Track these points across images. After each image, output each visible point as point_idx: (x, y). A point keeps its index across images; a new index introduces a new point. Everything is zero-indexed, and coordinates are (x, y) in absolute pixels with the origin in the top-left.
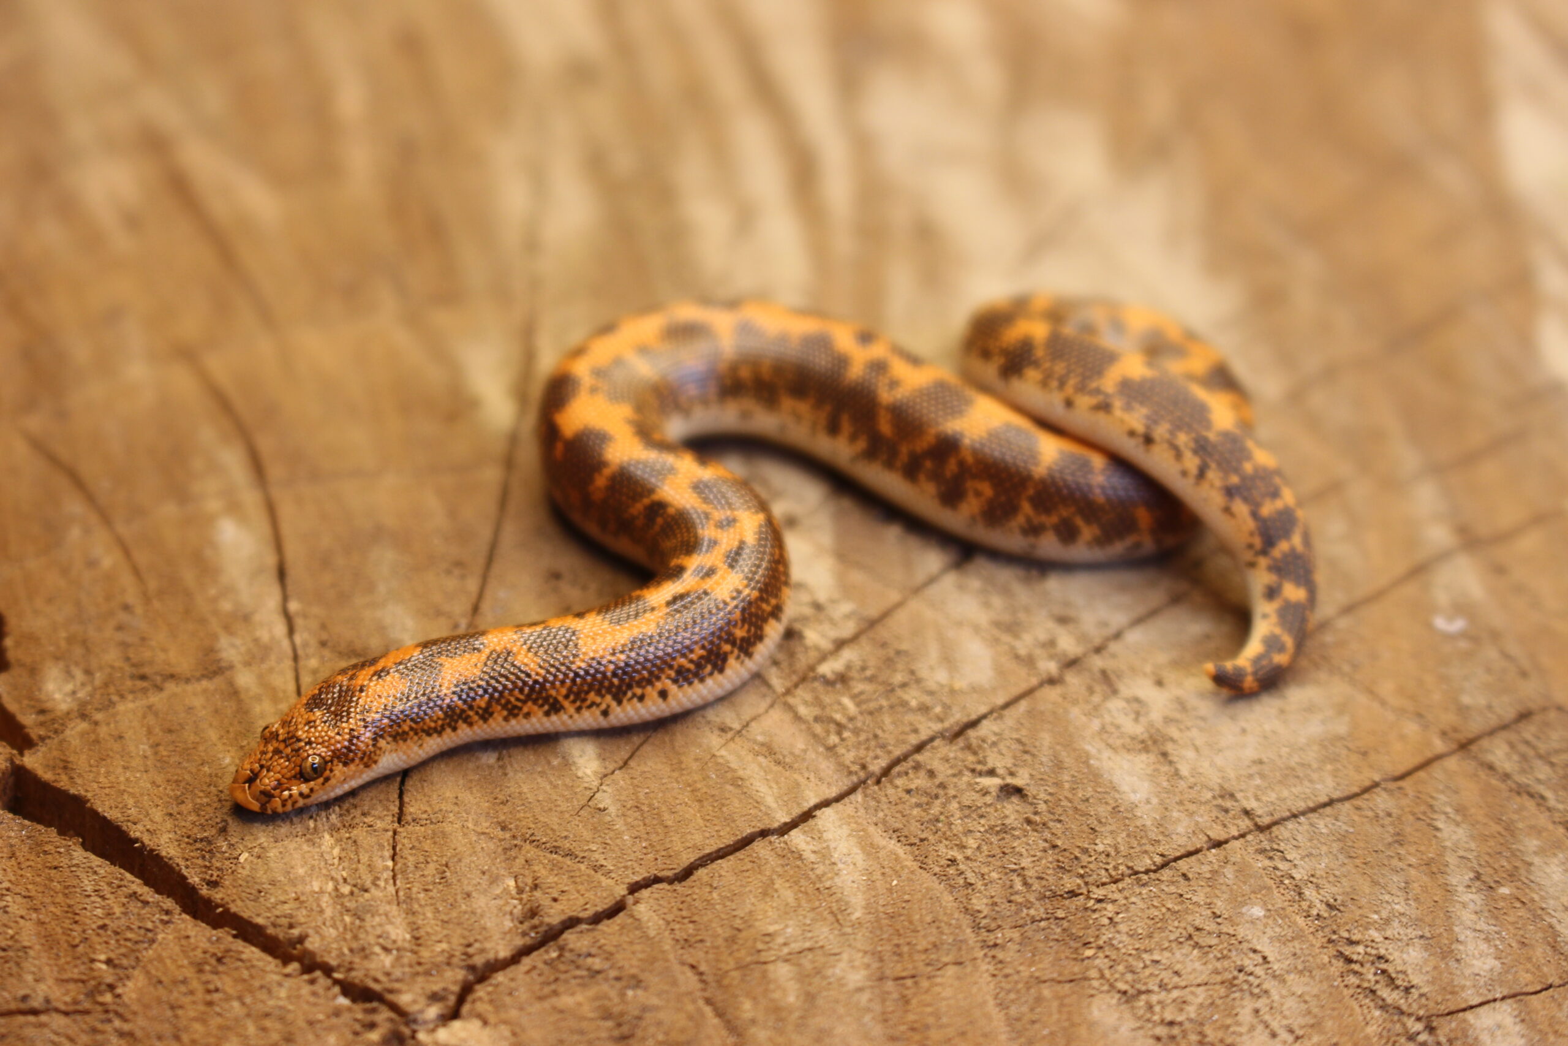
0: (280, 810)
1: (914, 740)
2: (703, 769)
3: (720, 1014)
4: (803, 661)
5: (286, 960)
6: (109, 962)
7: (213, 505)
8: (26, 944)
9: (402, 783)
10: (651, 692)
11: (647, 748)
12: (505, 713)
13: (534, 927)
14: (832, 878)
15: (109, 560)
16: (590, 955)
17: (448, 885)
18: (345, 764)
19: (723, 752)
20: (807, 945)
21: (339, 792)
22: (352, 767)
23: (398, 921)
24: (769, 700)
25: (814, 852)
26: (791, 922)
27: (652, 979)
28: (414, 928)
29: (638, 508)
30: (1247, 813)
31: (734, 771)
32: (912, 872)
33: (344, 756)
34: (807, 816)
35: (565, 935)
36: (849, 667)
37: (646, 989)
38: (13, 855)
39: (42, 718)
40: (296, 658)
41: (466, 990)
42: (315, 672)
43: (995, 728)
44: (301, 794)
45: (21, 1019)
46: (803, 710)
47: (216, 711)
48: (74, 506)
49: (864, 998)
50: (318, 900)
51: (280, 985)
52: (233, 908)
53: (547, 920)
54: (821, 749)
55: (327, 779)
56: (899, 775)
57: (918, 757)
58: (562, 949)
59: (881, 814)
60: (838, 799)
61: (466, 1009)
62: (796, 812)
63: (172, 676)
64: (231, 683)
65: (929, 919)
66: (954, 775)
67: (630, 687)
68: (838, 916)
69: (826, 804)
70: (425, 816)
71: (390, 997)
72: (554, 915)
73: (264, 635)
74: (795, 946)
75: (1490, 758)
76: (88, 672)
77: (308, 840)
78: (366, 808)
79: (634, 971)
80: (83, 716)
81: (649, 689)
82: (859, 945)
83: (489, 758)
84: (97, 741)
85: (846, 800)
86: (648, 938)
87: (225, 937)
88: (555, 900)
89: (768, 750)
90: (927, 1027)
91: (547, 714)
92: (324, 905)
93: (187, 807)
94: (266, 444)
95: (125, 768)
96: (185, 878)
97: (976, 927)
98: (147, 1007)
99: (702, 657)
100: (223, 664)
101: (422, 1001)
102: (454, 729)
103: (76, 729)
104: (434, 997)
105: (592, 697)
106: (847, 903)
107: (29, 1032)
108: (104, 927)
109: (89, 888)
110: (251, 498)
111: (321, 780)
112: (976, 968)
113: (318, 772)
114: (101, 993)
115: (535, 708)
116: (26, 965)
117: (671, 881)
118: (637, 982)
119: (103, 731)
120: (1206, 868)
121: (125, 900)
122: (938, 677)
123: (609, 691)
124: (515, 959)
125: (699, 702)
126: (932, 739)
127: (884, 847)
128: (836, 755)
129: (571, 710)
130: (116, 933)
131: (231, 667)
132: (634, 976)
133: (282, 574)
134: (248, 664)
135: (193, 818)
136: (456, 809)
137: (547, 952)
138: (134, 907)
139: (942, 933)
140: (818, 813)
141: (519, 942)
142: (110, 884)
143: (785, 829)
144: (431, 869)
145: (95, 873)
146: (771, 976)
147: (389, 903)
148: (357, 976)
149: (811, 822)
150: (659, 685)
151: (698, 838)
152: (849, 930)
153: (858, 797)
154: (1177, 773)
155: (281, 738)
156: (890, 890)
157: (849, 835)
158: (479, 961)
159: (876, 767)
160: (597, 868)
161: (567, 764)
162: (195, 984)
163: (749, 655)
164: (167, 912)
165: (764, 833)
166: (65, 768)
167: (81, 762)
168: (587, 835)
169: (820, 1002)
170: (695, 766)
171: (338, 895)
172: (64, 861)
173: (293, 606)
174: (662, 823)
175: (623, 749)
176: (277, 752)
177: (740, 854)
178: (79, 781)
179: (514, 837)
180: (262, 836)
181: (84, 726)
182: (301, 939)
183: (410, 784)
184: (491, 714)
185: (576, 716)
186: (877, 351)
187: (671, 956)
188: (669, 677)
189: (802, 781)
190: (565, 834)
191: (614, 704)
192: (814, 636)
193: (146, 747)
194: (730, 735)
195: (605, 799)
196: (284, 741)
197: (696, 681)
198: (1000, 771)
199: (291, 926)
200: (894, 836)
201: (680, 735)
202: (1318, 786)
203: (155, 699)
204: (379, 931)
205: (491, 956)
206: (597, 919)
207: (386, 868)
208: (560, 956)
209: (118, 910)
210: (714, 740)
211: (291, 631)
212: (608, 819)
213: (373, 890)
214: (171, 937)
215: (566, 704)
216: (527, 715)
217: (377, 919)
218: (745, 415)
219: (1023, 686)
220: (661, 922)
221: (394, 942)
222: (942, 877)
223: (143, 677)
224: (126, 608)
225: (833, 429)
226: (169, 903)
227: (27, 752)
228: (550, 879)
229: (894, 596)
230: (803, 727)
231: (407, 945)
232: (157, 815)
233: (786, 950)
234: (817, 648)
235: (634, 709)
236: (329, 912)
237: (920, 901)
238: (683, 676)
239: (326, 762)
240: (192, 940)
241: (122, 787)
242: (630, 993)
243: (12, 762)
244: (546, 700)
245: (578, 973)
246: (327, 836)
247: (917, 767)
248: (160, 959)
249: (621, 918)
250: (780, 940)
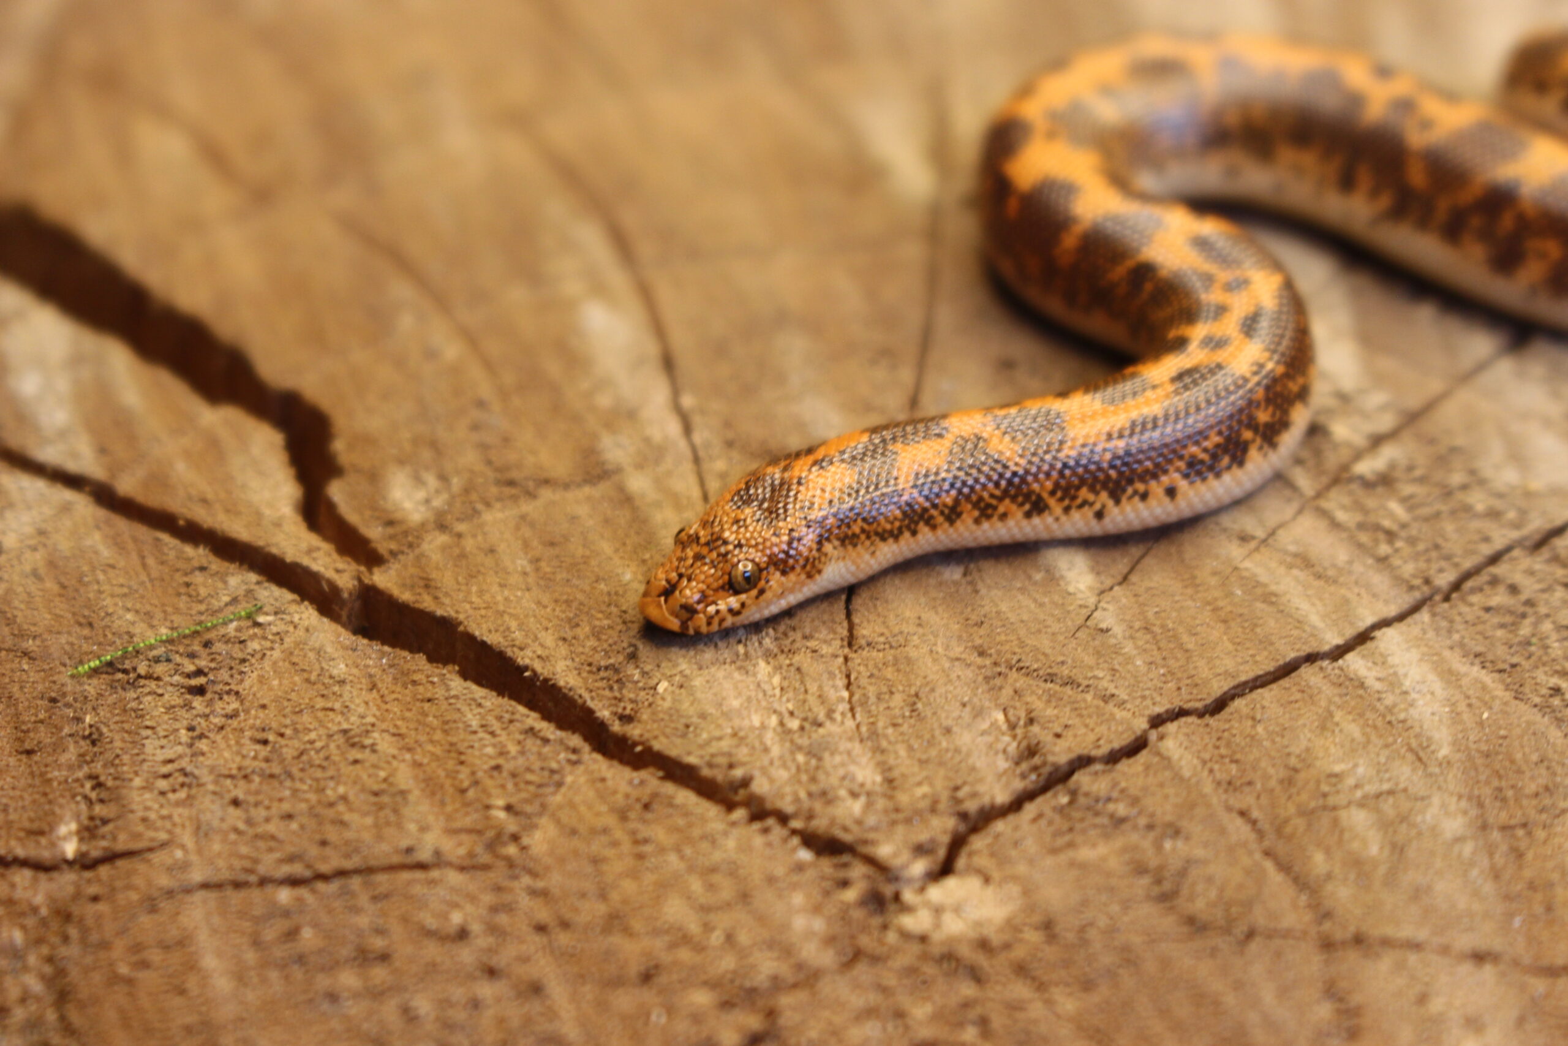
0: (704, 629)
1: (1487, 550)
2: (1223, 584)
3: (1285, 868)
4: (1332, 460)
5: (730, 806)
6: (509, 808)
7: (572, 287)
8: (403, 787)
9: (848, 601)
10: (1156, 488)
11: (1149, 561)
12: (976, 513)
13: (1035, 769)
14: (1406, 710)
15: (452, 351)
16: (1110, 800)
17: (921, 718)
18: (784, 573)
19: (1247, 564)
20: (1386, 787)
21: (774, 609)
22: (792, 577)
23: (864, 760)
24: (1296, 505)
25: (1379, 679)
26: (1361, 761)
27: (1192, 828)
28: (885, 769)
29: (1119, 272)
31: (1265, 585)
32: (1506, 704)
33: (782, 564)
34: (1363, 638)
35: (1076, 777)
36: (1392, 466)
37: (1187, 838)
38: (373, 687)
39: (390, 530)
40: (697, 460)
41: (957, 844)
42: (723, 476)
44: (731, 611)
45: (406, 875)
46: (1341, 516)
47: (607, 521)
48: (401, 290)
49: (1468, 849)
50: (760, 737)
51: (725, 834)
52: (657, 746)
53: (1051, 759)
54: (1370, 561)
55: (762, 592)
56: (1473, 591)
57: (1495, 570)
58: (1074, 794)
59: (1456, 637)
60: (1401, 618)
61: (961, 862)
62: (1350, 633)
63: (546, 482)
64: (621, 489)
65: (1535, 757)
66: (1543, 591)
67: (1130, 482)
68: (1420, 754)
69: (1385, 623)
70: (882, 639)
71: (865, 849)
72: (1060, 753)
73: (656, 435)
74: (1371, 789)
76: (443, 478)
77: (740, 668)
78: (807, 631)
79: (1169, 818)
80: (442, 527)
81: (1153, 484)
82: (1451, 787)
83: (953, 573)
84: (463, 556)
85: (1409, 620)
86: (1182, 779)
87: (650, 779)
88: (1058, 736)
89: (1304, 561)
90: (1551, 885)
91: (1028, 515)
92: (769, 743)
93: (584, 630)
94: (630, 219)
95: (502, 586)
96: (591, 712)
98: (561, 860)
99: (1218, 446)
100: (609, 467)
101: (905, 856)
102: (914, 533)
103: (434, 544)
104: (920, 850)
105: (1084, 493)
106: (1429, 739)
107: (418, 890)
108: (497, 768)
109: (475, 724)
110: (617, 278)
111: (754, 592)
113: (751, 582)
114: (504, 844)
115: (1014, 507)
116: (406, 811)
117: (1201, 714)
118: (1174, 831)
119: (469, 544)
121: (521, 737)
122: (1508, 477)
123: (1105, 486)
124: (1016, 805)
125: (1213, 503)
126: (1508, 549)
127: (1466, 675)
128: (1391, 568)
129: (1058, 510)
130: (514, 775)
131: (619, 470)
132: (1170, 825)
133: (668, 364)
134: (640, 466)
135: (592, 642)
136: (921, 631)
137: (1055, 796)
138: (531, 744)
139: (1554, 774)
140: (1377, 634)
141: (1018, 785)
142: (499, 718)
143: (1339, 653)
144: (897, 700)
145: (480, 705)
146: (1345, 823)
147: (850, 739)
148: (820, 824)
149: (1369, 645)
150: (1165, 479)
151: (1229, 664)
152: (1437, 770)
153: (1424, 616)
155: (703, 540)
156: (1481, 724)
157: (1421, 660)
158: (971, 806)
159: (1444, 580)
160: (1107, 698)
161: (1053, 578)
162: (619, 834)
163: (1273, 445)
164: (575, 751)
165: (1311, 658)
166: (427, 587)
167: (446, 579)
168: (1089, 660)
169: (1411, 853)
170: (1213, 581)
171: (783, 730)
172: (440, 692)
173: (687, 401)
174: (1181, 646)
175: (1122, 564)
176: (698, 557)
177: (1285, 682)
178: (447, 601)
179: (996, 664)
180: (682, 662)
181: (443, 539)
182: (746, 782)
183: (857, 602)
184: (959, 515)
185: (1064, 518)
186: (1399, 88)
187: (1215, 801)
188: (1178, 470)
189: (1349, 595)
190: (1060, 659)
191: (1110, 503)
192: (1342, 430)
193: (525, 563)
194: (1253, 544)
195: (1107, 617)
196: (707, 544)
197: (1211, 476)
199: (731, 766)
200: (1477, 661)
201: (1190, 545)
203: (527, 507)
204: (841, 772)
205: (986, 800)
206: (1114, 758)
207: (841, 700)
208: (1071, 802)
209: (513, 749)
210: (1235, 551)
211: (688, 429)
212: (1113, 641)
213: (828, 724)
214: (582, 780)
215: (1052, 502)
216: (1004, 517)
217: (838, 759)
218: (1232, 172)
220: (1195, 761)
221: (862, 785)
222: (1544, 708)
223: (511, 483)
224: (481, 404)
225: (1347, 183)
226: (576, 740)
227: (376, 570)
228: (1048, 712)
229: (1435, 386)
230: (1344, 535)
231: (878, 789)
232: (549, 639)
233: (1359, 794)
234: (1349, 445)
235: (1135, 510)
236: (776, 751)
237: (1521, 737)
238: (1196, 470)
239: (761, 570)
240: (610, 783)
241: (501, 608)
242: (1168, 845)
243: (360, 580)
244: (1027, 496)
245: (1098, 820)
246: (762, 664)
247: (1494, 581)
248: (572, 805)
249: (1143, 756)
250: (1351, 781)
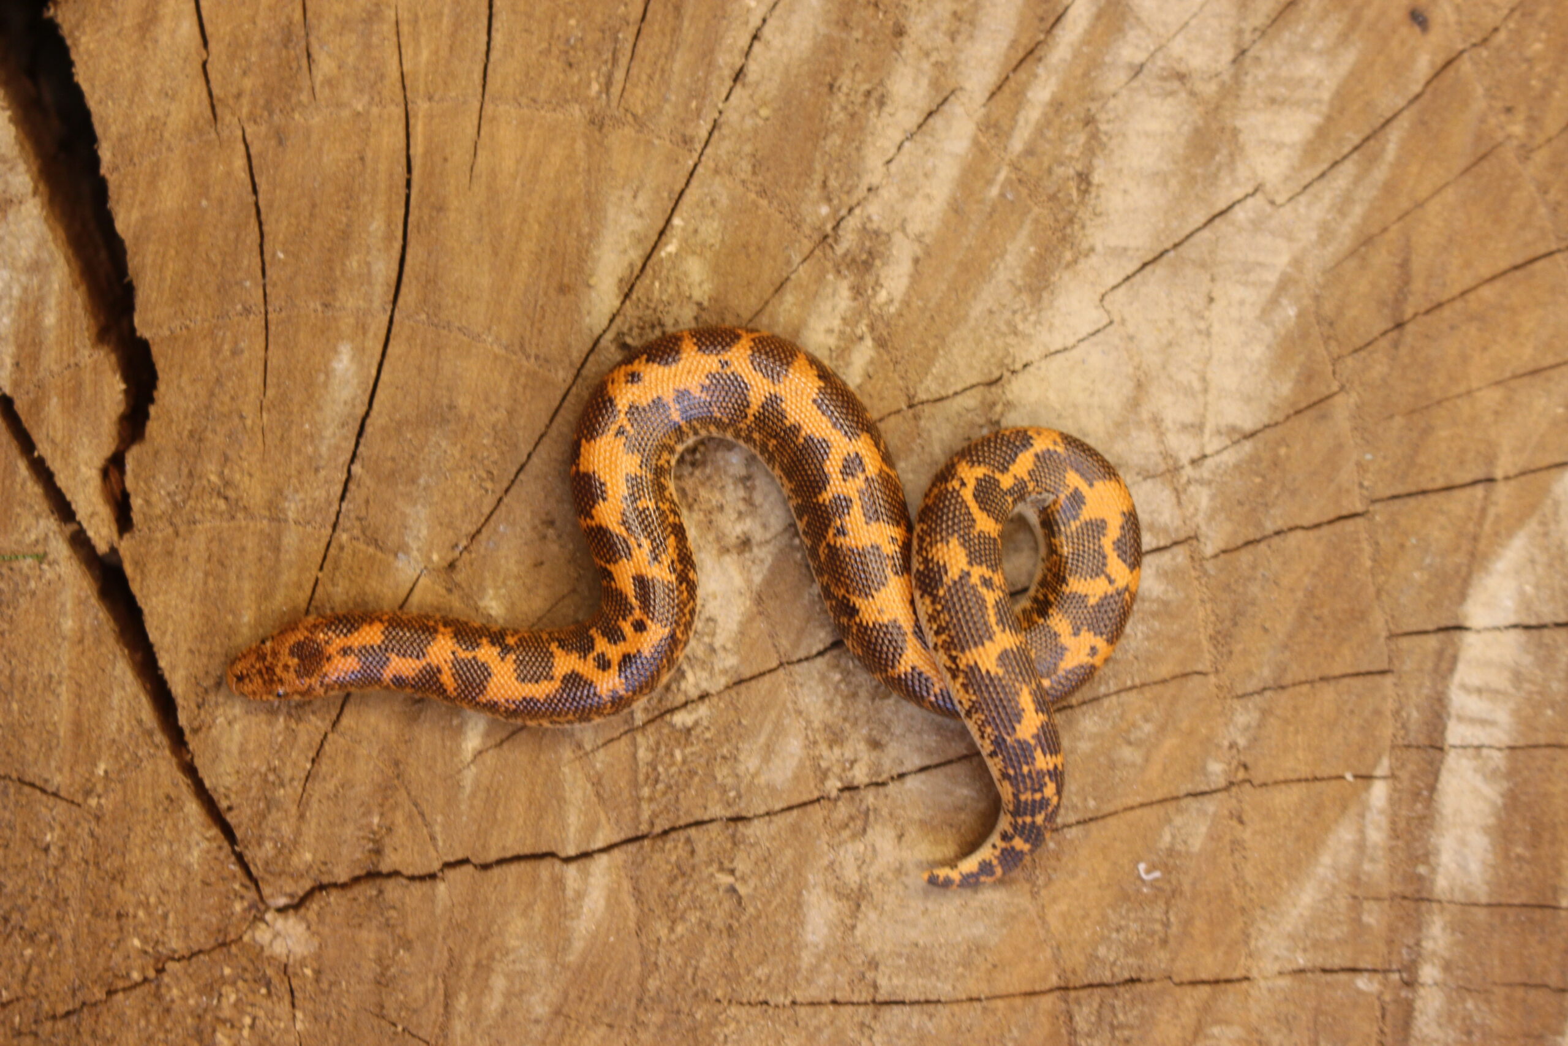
1: (699, 815)
2: (547, 775)
3: (447, 996)
4: (669, 701)
6: (106, 771)
11: (524, 733)
13: (372, 863)
14: (573, 918)
16: (394, 908)
17: (336, 803)
19: (567, 768)
20: (527, 969)
23: (292, 821)
24: (626, 728)
25: (575, 890)
26: (527, 945)
27: (418, 946)
28: (298, 831)
30: (876, 986)
31: (565, 790)
32: (629, 935)
34: (586, 855)
35: (387, 881)
36: (696, 723)
37: (412, 954)
38: (81, 641)
39: (145, 509)
40: (335, 526)
41: (309, 895)
43: (758, 833)
45: (39, 794)
46: (642, 752)
47: (260, 560)
49: (537, 1028)
50: (251, 778)
51: (198, 844)
52: (197, 761)
53: (382, 862)
54: (634, 794)
56: (671, 842)
57: (692, 832)
58: (380, 891)
59: (638, 874)
60: (619, 846)
61: (302, 910)
62: (584, 848)
63: (245, 508)
64: (280, 537)
65: (615, 979)
66: (706, 863)
68: (557, 951)
69: (604, 849)
70: (350, 732)
71: (260, 884)
72: (388, 864)
74: (519, 967)
75: (1075, 1008)
78: (315, 708)
79: (412, 936)
80: (172, 522)
82: (558, 984)
84: (171, 553)
85: (623, 849)
86: (434, 913)
87: (183, 784)
88: (395, 849)
89: (599, 780)
92: (253, 784)
93: (205, 648)
96: (177, 719)
97: (640, 1001)
98: (114, 820)
100: (283, 514)
103: (162, 533)
106: (571, 945)
108: (113, 741)
109: (116, 702)
112: (619, 1034)
114: (91, 798)
116: (55, 752)
117: (477, 868)
118: (408, 945)
119: (179, 543)
120: (815, 1022)
121: (135, 724)
122: (751, 763)
124: (348, 884)
126: (712, 821)
127: (623, 904)
130: (118, 750)
131: (286, 520)
132: (410, 941)
133: (361, 430)
134: (298, 523)
135: (205, 661)
137: (371, 887)
138: (137, 731)
139: (616, 995)
140: (597, 855)
141: (358, 871)
142: (130, 704)
143: (568, 860)
144: (331, 785)
145: (124, 689)
146: (490, 982)
147: (293, 802)
148: (249, 854)
149: (586, 863)
151: (509, 842)
152: (559, 969)
153: (632, 848)
154: (854, 927)
156: (605, 944)
157: (606, 885)
158: (325, 880)
159: (660, 827)
160: (433, 838)
161: (459, 732)
162: (149, 817)
165: (552, 855)
166: (143, 569)
167: (154, 568)
168: (441, 804)
170: (544, 768)
171: (265, 780)
172: (110, 668)
173: (356, 469)
174: (495, 814)
175: (506, 732)
176: (260, 670)
177: (530, 866)
179: (398, 776)
181: (168, 532)
182: (228, 811)
189: (604, 820)
190: (428, 795)
192: (691, 680)
193: (201, 575)
194: (581, 753)
195: (469, 777)
198: (737, 874)
199: (226, 796)
200: (636, 896)
201: (550, 734)
202: (939, 985)
203: (226, 524)
204: (276, 824)
205: (334, 877)
206: (412, 878)
207: (305, 769)
208: (376, 896)
210: (567, 753)
211: (344, 495)
212: (460, 797)
213: (288, 788)
214: (151, 768)
217: (279, 814)
219: (805, 798)
220: (448, 904)
221: (282, 838)
222: (644, 950)
227: (127, 536)
228: (402, 829)
229: (773, 661)
230: (634, 767)
232: (183, 647)
233: (510, 967)
234: (686, 694)
236: (253, 792)
237: (619, 961)
239: (289, 693)
242: (401, 953)
243: (112, 543)
245: (380, 918)
246: (281, 719)
247: (688, 840)
248: (137, 784)
249: (426, 886)
250: (511, 957)
